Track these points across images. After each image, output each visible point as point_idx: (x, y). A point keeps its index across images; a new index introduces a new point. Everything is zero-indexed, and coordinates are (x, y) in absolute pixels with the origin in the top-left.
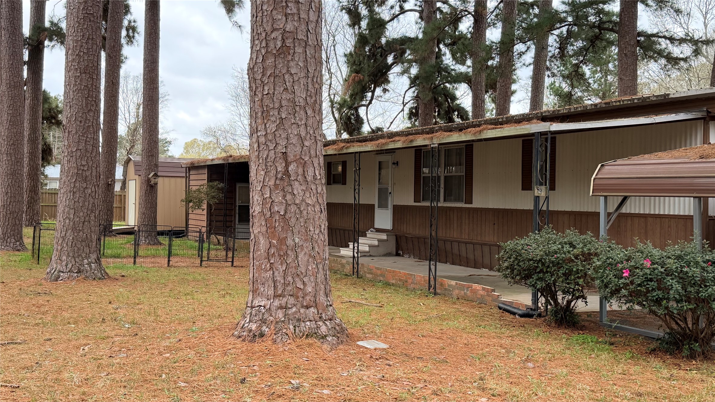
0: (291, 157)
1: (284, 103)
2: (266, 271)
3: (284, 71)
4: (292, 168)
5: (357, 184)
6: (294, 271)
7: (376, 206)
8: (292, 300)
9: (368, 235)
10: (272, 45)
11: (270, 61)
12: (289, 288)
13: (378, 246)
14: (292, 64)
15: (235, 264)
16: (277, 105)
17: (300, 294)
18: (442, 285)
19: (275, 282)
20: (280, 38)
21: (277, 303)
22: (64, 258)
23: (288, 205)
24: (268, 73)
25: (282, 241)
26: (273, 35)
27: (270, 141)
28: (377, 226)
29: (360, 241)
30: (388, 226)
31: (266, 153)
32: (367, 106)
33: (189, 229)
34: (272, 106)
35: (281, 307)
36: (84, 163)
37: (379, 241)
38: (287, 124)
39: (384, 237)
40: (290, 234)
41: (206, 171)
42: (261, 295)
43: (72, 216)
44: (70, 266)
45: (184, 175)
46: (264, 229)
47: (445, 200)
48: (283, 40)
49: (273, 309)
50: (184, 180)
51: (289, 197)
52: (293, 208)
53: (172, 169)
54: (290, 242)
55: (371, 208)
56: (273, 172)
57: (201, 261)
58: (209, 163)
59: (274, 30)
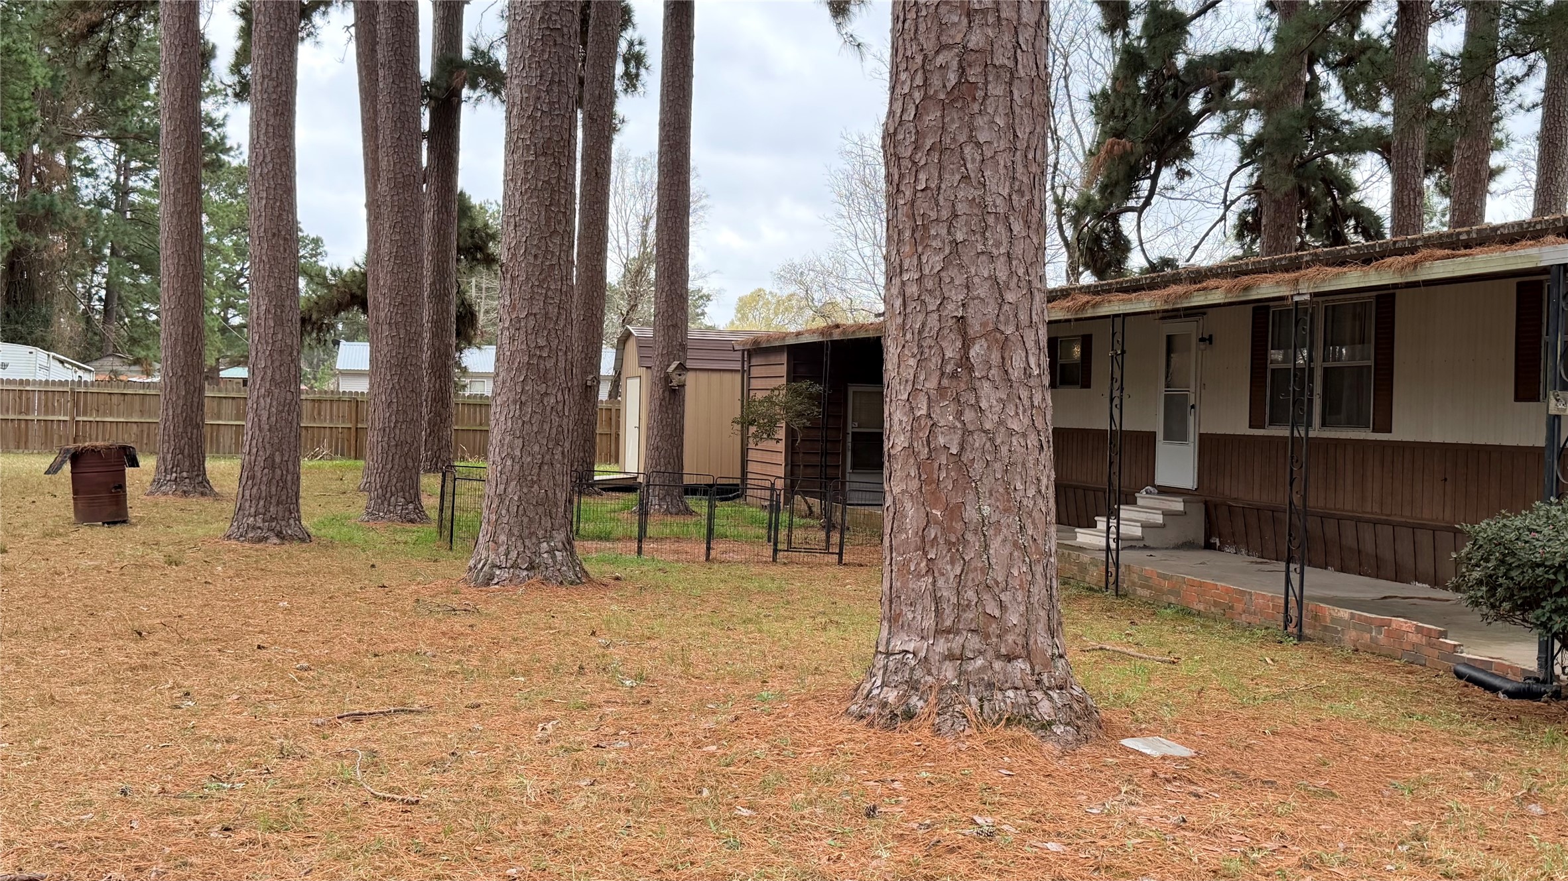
0: (975, 328)
1: (961, 208)
2: (919, 576)
3: (962, 138)
4: (976, 351)
5: (1116, 386)
6: (980, 577)
7: (1160, 436)
8: (974, 642)
9: (1140, 502)
10: (936, 82)
11: (932, 117)
12: (969, 615)
13: (1164, 526)
14: (980, 121)
15: (846, 558)
16: (945, 214)
17: (993, 628)
18: (1316, 617)
19: (937, 600)
20: (955, 64)
21: (942, 646)
22: (503, 538)
23: (966, 432)
24: (928, 144)
25: (954, 511)
26: (940, 60)
27: (930, 292)
28: (1159, 481)
29: (1123, 514)
30: (1188, 480)
31: (921, 317)
32: (1140, 210)
33: (749, 482)
34: (933, 215)
35: (950, 657)
36: (542, 342)
37: (1166, 514)
38: (967, 255)
39: (1177, 505)
40: (971, 496)
41: (784, 358)
42: (907, 627)
43: (518, 453)
44: (513, 555)
45: (738, 366)
46: (914, 485)
47: (1324, 424)
48: (962, 70)
49: (934, 658)
50: (738, 377)
51: (969, 415)
52: (978, 440)
53: (715, 355)
54: (970, 514)
55: (1148, 439)
56: (935, 361)
57: (776, 551)
58: (791, 341)
59: (942, 48)
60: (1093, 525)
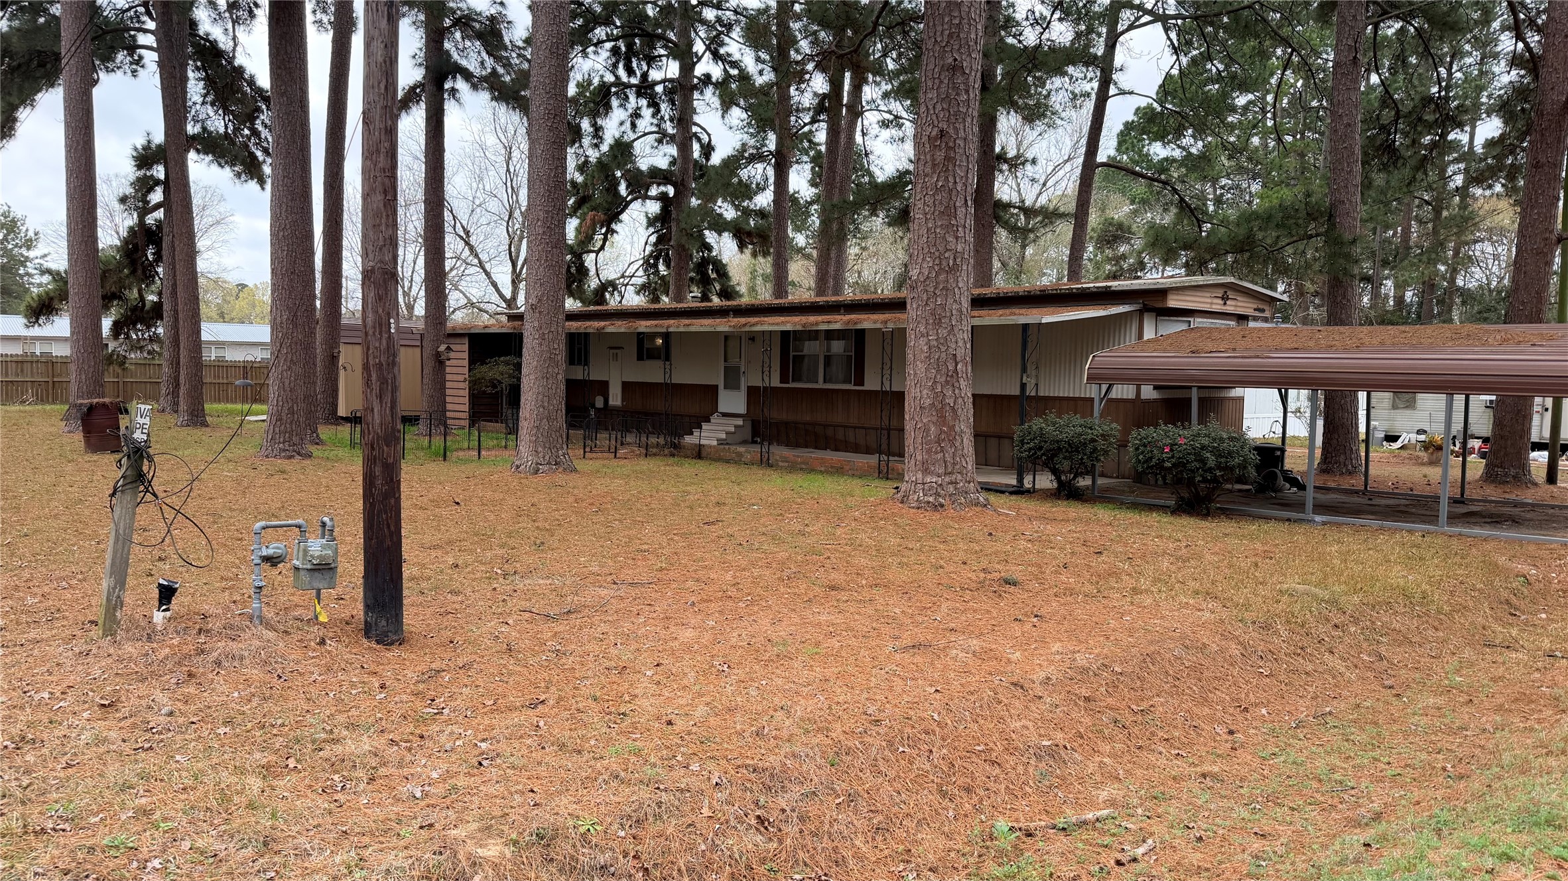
0: (958, 359)
1: (954, 312)
2: (936, 453)
3: (954, 285)
4: (959, 366)
6: (960, 452)
7: (721, 387)
8: (959, 477)
9: (712, 421)
10: (944, 263)
11: (942, 277)
12: (958, 467)
13: (734, 433)
14: (960, 279)
16: (948, 314)
17: (965, 472)
19: (945, 462)
20: (952, 257)
21: (947, 479)
23: (956, 398)
24: (941, 287)
25: (952, 428)
26: (946, 255)
27: (942, 344)
28: (720, 410)
29: (704, 427)
30: (741, 409)
31: (938, 354)
32: (597, 252)
34: (943, 314)
35: (951, 483)
37: (736, 427)
38: (956, 330)
39: (740, 422)
40: (957, 421)
42: (932, 473)
46: (934, 419)
47: (825, 382)
48: (955, 259)
49: (945, 484)
51: (957, 391)
52: (960, 400)
54: (957, 429)
55: (714, 389)
56: (944, 371)
59: (947, 250)
60: (692, 434)
